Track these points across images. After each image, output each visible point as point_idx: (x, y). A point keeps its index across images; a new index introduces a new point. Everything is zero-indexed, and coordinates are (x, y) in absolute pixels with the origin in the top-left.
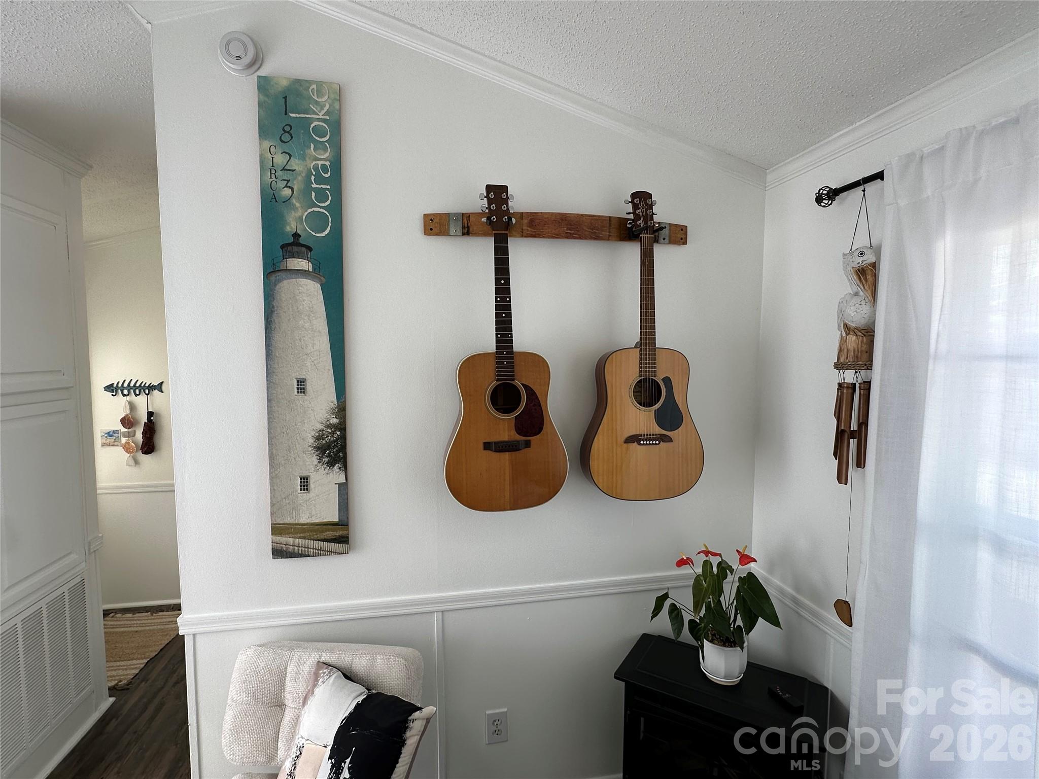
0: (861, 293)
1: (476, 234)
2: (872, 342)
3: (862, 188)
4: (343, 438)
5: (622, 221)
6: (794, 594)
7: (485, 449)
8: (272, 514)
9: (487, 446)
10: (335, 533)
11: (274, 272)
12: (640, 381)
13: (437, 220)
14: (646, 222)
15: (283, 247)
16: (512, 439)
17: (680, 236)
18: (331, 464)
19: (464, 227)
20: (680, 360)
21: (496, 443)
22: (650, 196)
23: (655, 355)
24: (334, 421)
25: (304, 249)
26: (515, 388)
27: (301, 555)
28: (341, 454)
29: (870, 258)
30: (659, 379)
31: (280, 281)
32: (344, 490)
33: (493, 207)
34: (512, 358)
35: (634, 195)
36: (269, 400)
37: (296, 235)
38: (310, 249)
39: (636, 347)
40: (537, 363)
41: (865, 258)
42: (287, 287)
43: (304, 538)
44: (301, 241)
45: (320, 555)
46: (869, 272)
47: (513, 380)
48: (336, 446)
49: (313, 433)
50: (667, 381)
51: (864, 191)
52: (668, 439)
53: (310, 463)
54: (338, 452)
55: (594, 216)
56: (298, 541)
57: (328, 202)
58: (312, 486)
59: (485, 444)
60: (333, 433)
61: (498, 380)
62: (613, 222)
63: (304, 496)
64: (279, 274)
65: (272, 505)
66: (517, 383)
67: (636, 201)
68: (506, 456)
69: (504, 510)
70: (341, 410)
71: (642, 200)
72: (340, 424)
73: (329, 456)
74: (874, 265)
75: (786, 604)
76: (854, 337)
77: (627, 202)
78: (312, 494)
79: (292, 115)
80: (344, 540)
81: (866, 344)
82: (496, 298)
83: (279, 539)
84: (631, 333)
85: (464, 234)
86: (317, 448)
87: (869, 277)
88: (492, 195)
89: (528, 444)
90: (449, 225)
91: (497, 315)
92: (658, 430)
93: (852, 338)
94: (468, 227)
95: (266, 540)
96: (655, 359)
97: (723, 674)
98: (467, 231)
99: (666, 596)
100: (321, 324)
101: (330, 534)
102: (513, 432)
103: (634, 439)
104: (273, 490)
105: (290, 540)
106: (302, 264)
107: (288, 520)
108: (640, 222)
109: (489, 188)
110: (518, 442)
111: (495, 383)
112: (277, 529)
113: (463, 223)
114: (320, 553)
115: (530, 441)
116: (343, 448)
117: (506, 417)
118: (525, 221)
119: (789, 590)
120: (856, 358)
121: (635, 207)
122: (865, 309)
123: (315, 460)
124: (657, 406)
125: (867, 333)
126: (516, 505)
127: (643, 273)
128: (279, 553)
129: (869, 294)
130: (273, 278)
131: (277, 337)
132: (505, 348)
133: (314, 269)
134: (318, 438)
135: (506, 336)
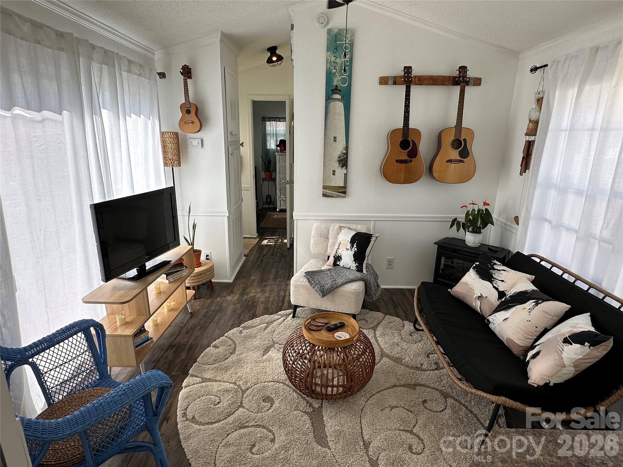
0: (537, 108)
1: (398, 84)
2: (538, 125)
3: (543, 68)
4: (347, 158)
5: (454, 78)
6: (506, 222)
7: (396, 162)
8: (323, 182)
9: (397, 161)
10: (342, 190)
11: (329, 99)
12: (454, 140)
13: (384, 79)
14: (463, 79)
15: (332, 90)
16: (406, 159)
17: (478, 82)
18: (342, 167)
19: (394, 82)
20: (471, 132)
21: (400, 160)
22: (466, 67)
23: (461, 130)
24: (345, 152)
25: (339, 91)
26: (409, 142)
27: (331, 197)
28: (346, 163)
29: (541, 95)
30: (462, 139)
31: (330, 102)
32: (346, 175)
33: (406, 75)
34: (409, 130)
35: (460, 68)
36: (324, 144)
37: (337, 86)
38: (340, 91)
39: (454, 127)
40: (417, 132)
41: (539, 95)
42: (332, 104)
43: (333, 191)
44: (338, 88)
45: (337, 197)
46: (540, 100)
47: (408, 138)
48: (344, 160)
49: (337, 156)
50: (465, 140)
51: (544, 70)
52: (463, 162)
53: (336, 165)
54: (345, 162)
55: (443, 76)
56: (331, 192)
57: (348, 74)
58: (336, 173)
59: (396, 160)
60: (344, 156)
61: (403, 138)
62: (451, 78)
63: (333, 177)
64: (330, 100)
65: (323, 179)
66: (409, 139)
67: (461, 70)
68: (404, 164)
69: (401, 183)
70: (347, 148)
71: (463, 69)
72: (346, 153)
73: (342, 164)
74: (542, 98)
75: (503, 227)
76: (532, 124)
77: (457, 70)
78: (336, 176)
79: (338, 42)
80: (345, 193)
81: (535, 126)
82: (405, 109)
83: (325, 191)
84: (453, 122)
85: (394, 84)
86: (339, 161)
87: (540, 102)
88: (406, 70)
89: (411, 161)
90: (388, 81)
91: (405, 115)
92: (459, 158)
93: (531, 124)
94: (396, 82)
95: (321, 191)
96: (461, 132)
97: (472, 243)
98: (395, 83)
99: (456, 219)
100: (343, 118)
101: (340, 190)
102: (407, 157)
103: (450, 161)
104: (324, 174)
105: (328, 191)
106: (338, 96)
107: (328, 185)
108: (461, 79)
109: (405, 68)
110: (408, 160)
111: (401, 139)
112: (324, 187)
113: (394, 80)
114: (337, 196)
115: (412, 160)
116: (347, 161)
117: (404, 151)
118: (417, 79)
119: (505, 221)
120: (531, 131)
121: (460, 72)
122: (537, 114)
123: (338, 165)
124: (460, 149)
125: (536, 123)
126: (405, 182)
127: (460, 99)
128: (325, 195)
129: (539, 108)
130: (328, 101)
131: (328, 122)
132: (406, 126)
133: (341, 98)
134: (339, 157)
135: (407, 122)
